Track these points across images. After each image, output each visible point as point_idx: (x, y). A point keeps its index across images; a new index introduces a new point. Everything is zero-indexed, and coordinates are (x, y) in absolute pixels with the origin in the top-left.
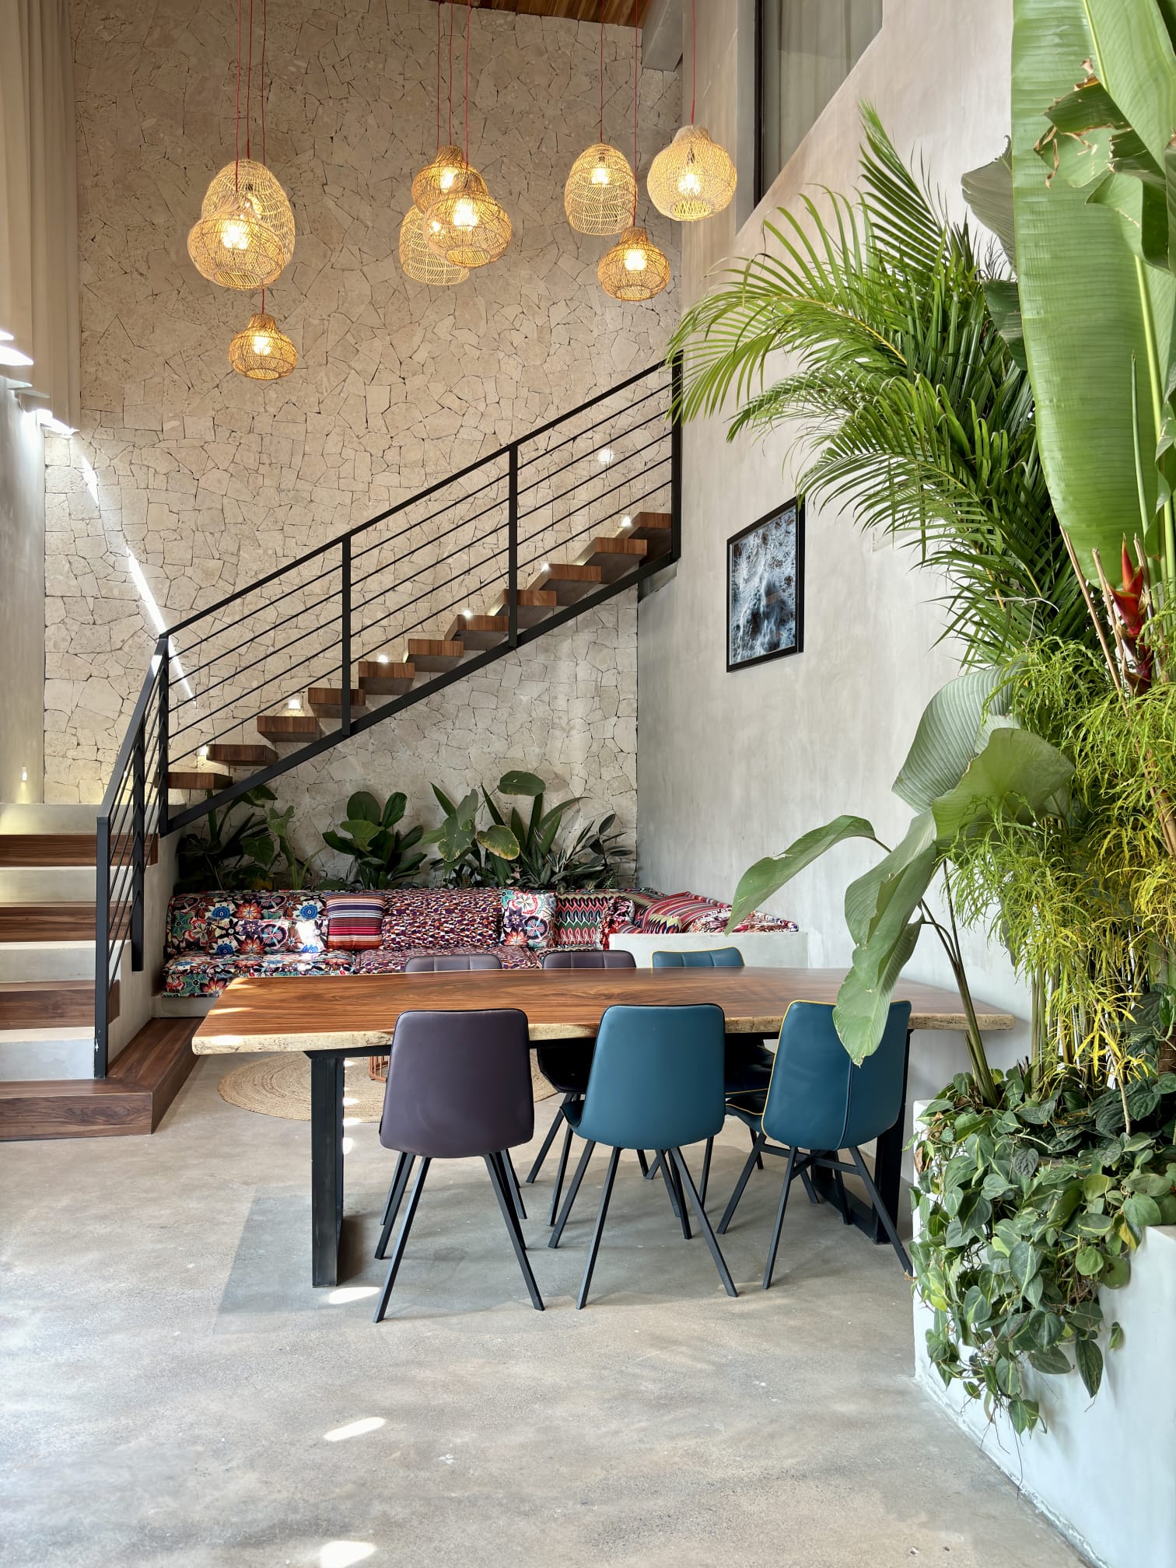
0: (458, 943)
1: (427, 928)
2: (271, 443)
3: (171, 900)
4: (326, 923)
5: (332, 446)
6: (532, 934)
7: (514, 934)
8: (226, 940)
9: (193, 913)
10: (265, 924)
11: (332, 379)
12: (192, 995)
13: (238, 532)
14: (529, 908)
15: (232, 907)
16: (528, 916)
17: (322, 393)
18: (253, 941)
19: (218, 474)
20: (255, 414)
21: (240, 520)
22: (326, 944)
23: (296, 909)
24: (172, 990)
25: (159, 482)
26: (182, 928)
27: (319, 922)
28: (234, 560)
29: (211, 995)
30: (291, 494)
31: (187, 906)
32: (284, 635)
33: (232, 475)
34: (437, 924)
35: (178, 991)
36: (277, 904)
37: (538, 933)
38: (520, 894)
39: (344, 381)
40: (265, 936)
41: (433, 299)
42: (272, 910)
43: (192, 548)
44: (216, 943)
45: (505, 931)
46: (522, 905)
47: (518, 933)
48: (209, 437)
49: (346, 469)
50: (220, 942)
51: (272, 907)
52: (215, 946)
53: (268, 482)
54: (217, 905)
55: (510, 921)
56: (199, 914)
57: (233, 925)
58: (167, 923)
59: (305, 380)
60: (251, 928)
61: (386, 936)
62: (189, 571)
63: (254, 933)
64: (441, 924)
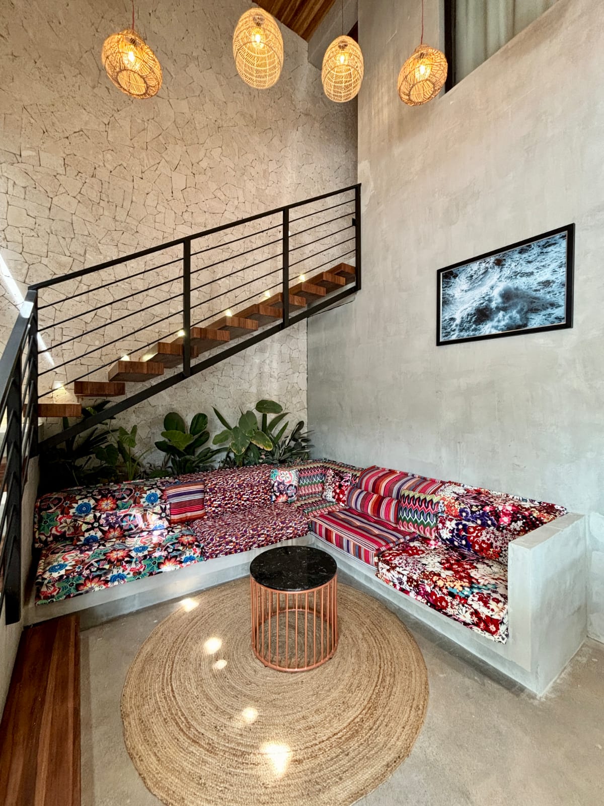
0: (251, 506)
1: (234, 500)
2: (109, 188)
3: (36, 502)
4: (168, 506)
5: (151, 201)
6: (290, 495)
7: (281, 496)
8: (92, 533)
9: (59, 512)
10: (123, 515)
11: (151, 161)
12: (68, 597)
13: (85, 241)
14: (288, 480)
15: (92, 502)
16: (288, 484)
17: (144, 166)
18: (115, 529)
19: (69, 198)
20: (97, 166)
21: (86, 233)
22: (170, 522)
23: (142, 497)
24: (46, 598)
25: (18, 192)
26: (50, 525)
27: (163, 506)
28: (82, 259)
29: (87, 592)
30: (123, 225)
31: (52, 506)
32: (118, 313)
33: (79, 202)
34: (239, 496)
35: (53, 597)
36: (128, 496)
37: (293, 494)
38: (282, 472)
39: (159, 163)
40: (124, 524)
41: (210, 135)
42: (125, 500)
43: (48, 245)
44: (83, 536)
45: (275, 495)
46: (284, 478)
47: (283, 495)
48: (61, 170)
49: (159, 218)
50: (87, 535)
51: (124, 498)
52: (82, 538)
53: (106, 213)
54: (80, 502)
55: (278, 488)
56: (65, 512)
57: (97, 519)
58: (34, 523)
59: (132, 155)
60: (112, 520)
61: (208, 509)
62: (45, 261)
63: (115, 523)
64: (241, 496)
